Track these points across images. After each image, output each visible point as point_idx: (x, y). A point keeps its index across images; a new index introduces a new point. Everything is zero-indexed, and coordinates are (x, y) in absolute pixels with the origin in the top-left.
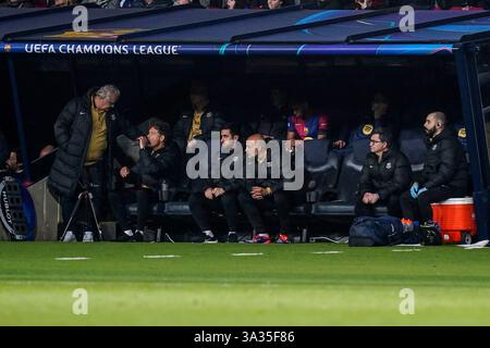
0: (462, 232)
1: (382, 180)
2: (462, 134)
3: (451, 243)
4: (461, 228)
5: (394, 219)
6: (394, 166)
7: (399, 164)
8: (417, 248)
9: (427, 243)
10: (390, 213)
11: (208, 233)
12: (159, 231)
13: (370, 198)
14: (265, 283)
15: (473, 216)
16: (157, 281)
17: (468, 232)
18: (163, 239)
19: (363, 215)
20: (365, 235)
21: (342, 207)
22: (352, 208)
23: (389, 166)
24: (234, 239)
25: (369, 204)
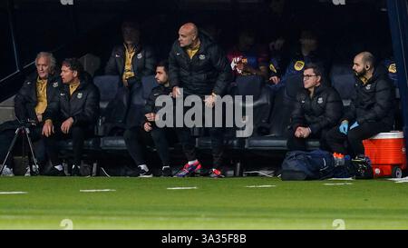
0: (393, 165)
1: (314, 114)
2: (392, 69)
3: (382, 176)
4: (391, 161)
5: (326, 153)
6: (326, 102)
7: (330, 99)
8: (348, 181)
9: (358, 177)
10: (321, 148)
11: (143, 167)
12: (95, 165)
13: (303, 132)
14: (199, 216)
15: (403, 150)
16: (93, 215)
17: (399, 165)
18: (99, 174)
19: (295, 150)
20: (297, 169)
21: (275, 142)
22: (284, 142)
23: (320, 100)
24: (169, 173)
25: (301, 138)
